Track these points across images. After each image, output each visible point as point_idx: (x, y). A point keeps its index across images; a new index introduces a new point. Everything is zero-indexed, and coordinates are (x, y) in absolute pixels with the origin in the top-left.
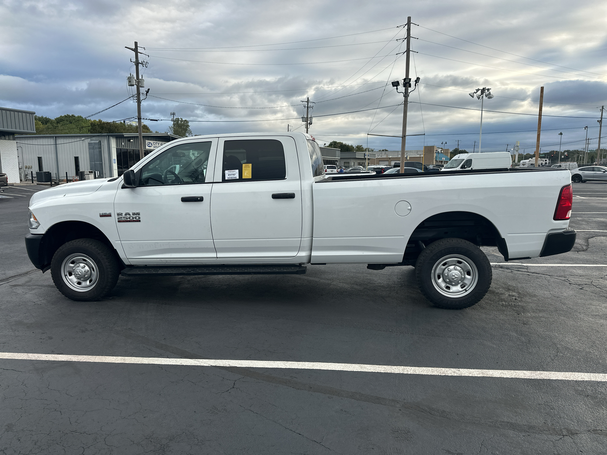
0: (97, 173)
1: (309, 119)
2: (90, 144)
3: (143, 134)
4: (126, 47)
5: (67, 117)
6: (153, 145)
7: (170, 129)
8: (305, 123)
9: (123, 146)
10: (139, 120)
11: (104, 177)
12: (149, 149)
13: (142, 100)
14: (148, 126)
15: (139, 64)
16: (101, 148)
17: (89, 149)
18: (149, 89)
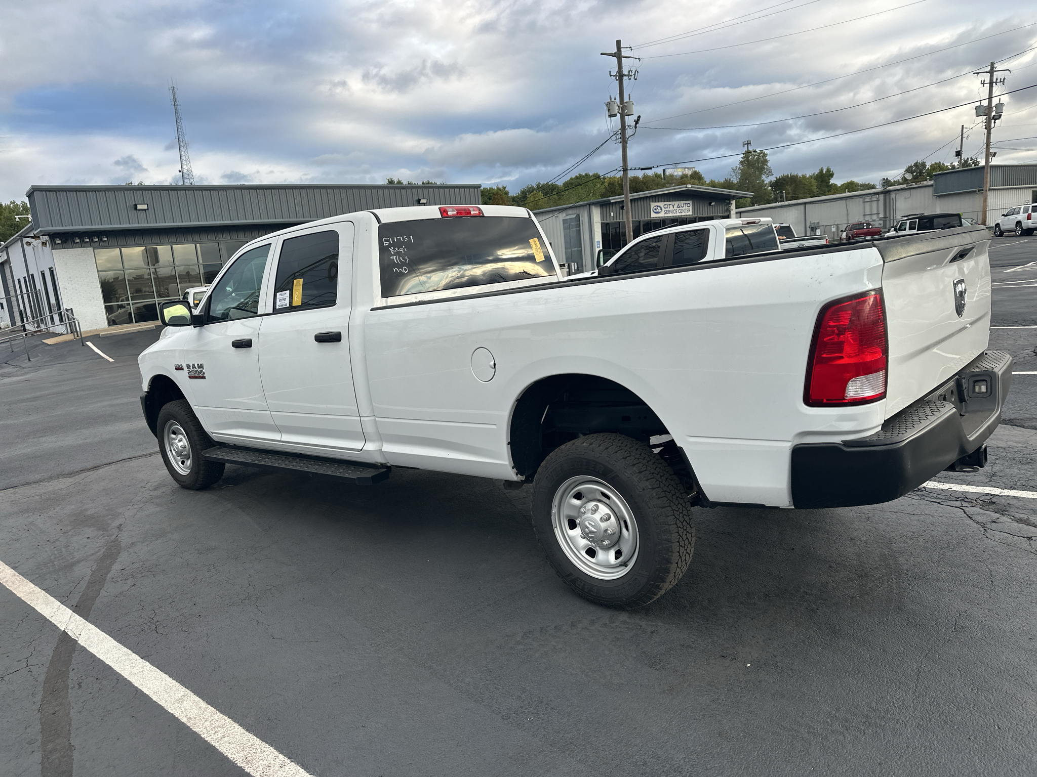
0: (574, 266)
1: (994, 109)
2: (564, 221)
3: (631, 196)
4: (602, 54)
5: (580, 177)
6: (663, 209)
7: (734, 172)
8: (985, 117)
9: (611, 218)
10: (625, 172)
11: (584, 270)
12: (656, 217)
13: (629, 137)
14: (701, 173)
15: (623, 76)
16: (579, 227)
17: (564, 229)
18: (639, 117)
